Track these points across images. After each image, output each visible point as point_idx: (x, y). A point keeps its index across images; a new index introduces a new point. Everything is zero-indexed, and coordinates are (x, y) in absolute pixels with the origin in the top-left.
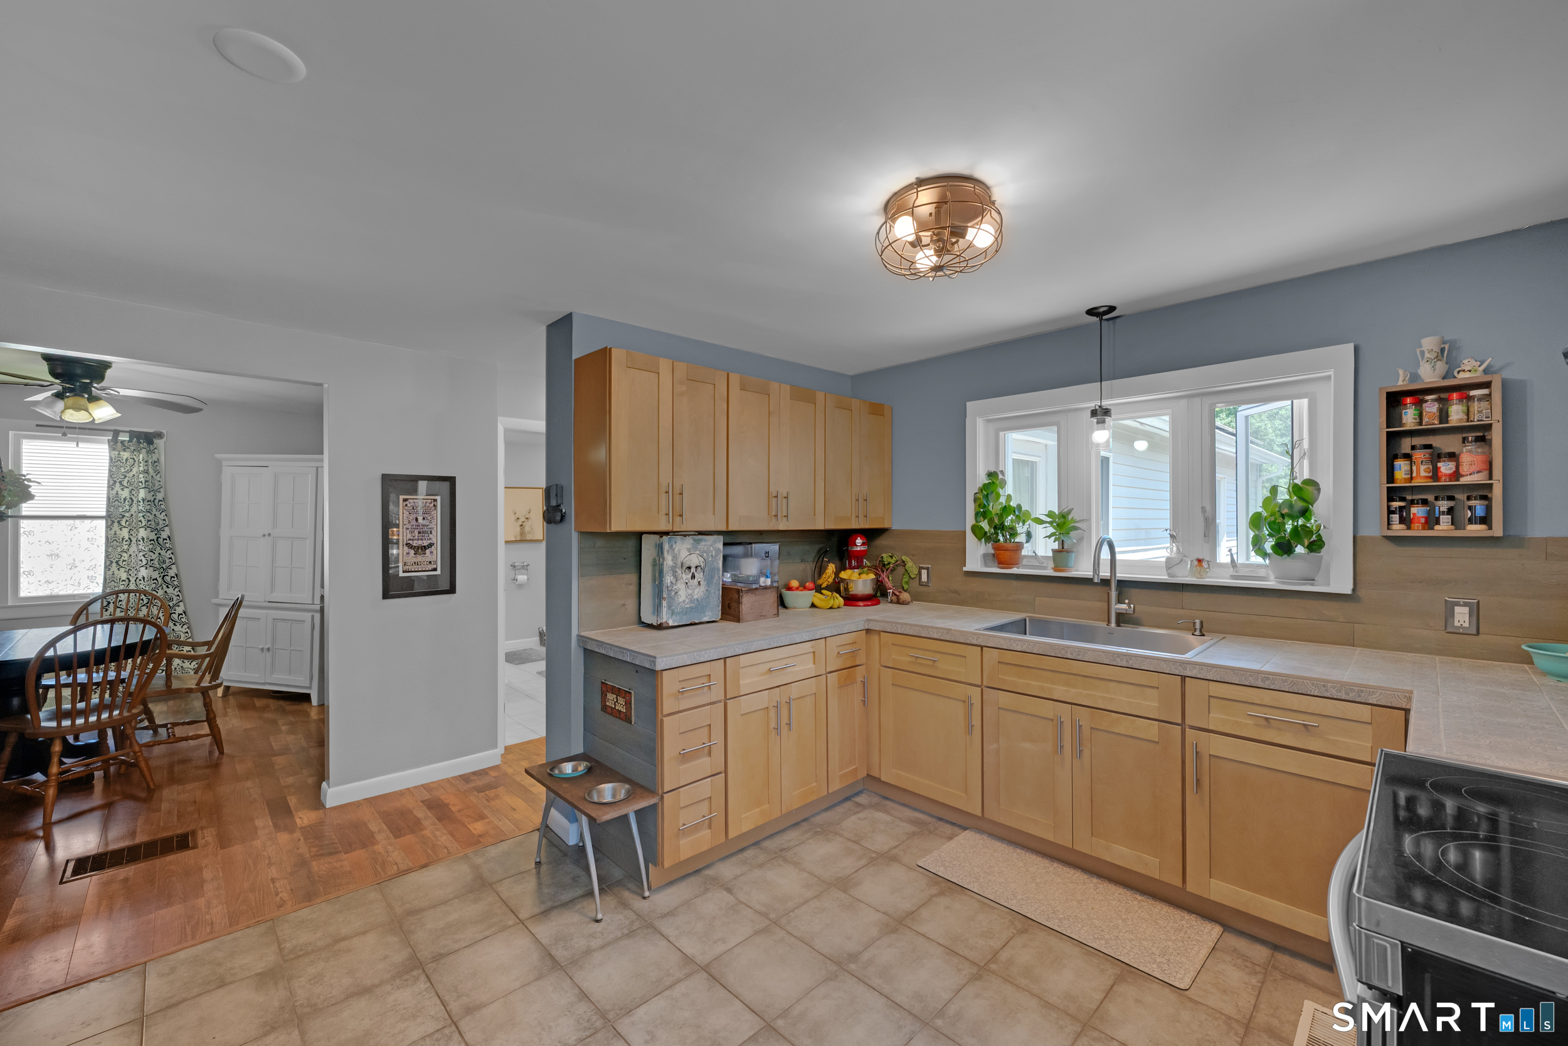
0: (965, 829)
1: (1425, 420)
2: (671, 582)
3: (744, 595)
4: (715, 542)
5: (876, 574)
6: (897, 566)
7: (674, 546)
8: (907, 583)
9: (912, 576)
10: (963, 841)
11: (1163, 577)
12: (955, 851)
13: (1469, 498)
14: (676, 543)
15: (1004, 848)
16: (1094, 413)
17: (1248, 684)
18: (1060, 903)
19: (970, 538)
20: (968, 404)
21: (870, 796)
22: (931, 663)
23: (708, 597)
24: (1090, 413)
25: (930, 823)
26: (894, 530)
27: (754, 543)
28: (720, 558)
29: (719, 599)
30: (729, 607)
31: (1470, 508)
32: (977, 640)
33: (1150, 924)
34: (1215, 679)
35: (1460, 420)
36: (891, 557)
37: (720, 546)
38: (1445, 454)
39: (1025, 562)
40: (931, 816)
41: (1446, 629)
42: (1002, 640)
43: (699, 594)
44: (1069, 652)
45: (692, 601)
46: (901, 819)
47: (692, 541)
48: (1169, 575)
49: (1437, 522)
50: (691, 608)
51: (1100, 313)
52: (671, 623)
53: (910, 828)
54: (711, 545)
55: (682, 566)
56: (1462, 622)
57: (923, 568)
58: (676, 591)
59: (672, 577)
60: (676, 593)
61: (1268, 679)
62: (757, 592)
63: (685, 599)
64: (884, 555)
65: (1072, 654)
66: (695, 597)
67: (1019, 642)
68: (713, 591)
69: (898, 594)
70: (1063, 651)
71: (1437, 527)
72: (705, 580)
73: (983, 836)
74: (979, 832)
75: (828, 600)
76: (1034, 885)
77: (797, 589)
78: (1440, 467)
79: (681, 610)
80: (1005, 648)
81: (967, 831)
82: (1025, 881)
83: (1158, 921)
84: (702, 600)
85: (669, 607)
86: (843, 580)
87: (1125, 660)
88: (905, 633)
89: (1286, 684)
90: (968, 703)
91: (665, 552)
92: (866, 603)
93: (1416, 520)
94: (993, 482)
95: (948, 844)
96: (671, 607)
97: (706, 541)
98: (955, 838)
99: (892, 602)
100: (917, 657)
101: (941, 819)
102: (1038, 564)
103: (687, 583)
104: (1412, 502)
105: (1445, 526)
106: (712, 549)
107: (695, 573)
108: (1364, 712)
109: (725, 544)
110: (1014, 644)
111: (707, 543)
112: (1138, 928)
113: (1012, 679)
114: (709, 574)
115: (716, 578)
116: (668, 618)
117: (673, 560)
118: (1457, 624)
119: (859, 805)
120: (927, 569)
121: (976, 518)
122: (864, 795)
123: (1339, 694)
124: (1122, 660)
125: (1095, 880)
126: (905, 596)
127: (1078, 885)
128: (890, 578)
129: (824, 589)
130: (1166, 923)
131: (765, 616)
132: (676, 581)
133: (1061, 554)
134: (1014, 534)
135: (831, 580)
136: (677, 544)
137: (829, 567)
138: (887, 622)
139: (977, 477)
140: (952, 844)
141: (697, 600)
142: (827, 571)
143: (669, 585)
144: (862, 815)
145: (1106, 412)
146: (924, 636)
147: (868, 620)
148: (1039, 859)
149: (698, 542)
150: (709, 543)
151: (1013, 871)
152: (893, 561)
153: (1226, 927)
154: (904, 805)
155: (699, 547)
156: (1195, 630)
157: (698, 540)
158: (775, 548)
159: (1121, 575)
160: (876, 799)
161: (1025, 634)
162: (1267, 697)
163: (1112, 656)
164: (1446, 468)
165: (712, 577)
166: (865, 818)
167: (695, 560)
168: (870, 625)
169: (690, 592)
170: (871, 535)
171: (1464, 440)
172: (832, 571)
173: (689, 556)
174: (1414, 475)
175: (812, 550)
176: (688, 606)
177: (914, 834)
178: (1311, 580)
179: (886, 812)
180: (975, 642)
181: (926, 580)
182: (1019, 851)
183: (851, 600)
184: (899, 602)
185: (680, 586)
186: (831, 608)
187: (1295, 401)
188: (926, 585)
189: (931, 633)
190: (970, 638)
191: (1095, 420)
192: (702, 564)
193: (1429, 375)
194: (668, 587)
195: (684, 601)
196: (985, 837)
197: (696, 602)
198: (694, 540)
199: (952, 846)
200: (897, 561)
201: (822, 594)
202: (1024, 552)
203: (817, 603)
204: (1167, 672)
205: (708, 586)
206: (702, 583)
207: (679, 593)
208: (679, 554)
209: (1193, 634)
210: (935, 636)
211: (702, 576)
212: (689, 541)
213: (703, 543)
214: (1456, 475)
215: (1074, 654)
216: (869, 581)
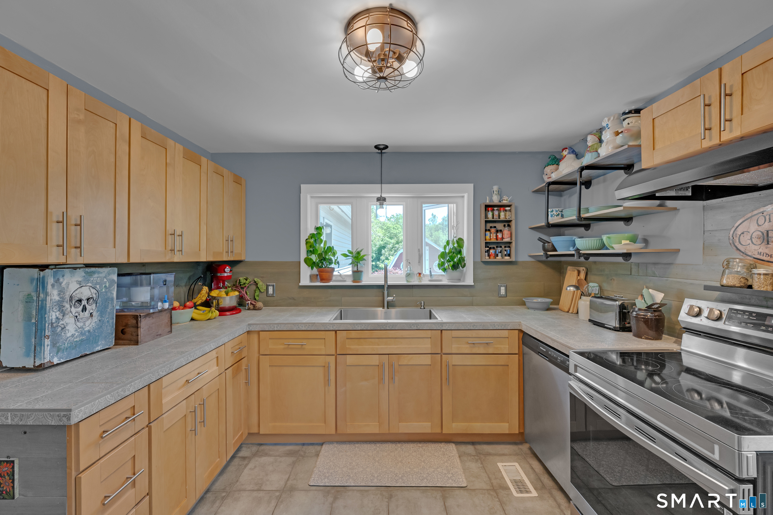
0: (322, 444)
1: (495, 217)
2: (57, 318)
3: (143, 320)
4: (109, 274)
5: (240, 292)
6: (250, 285)
7: (61, 280)
8: (258, 296)
9: (262, 291)
10: (326, 454)
11: (404, 282)
12: (326, 463)
13: (505, 247)
14: (63, 276)
15: (349, 447)
16: (378, 199)
17: (468, 329)
18: (395, 467)
19: (303, 266)
20: (302, 186)
21: (249, 448)
22: (300, 347)
23: (101, 327)
24: (376, 200)
25: (299, 450)
26: (246, 261)
27: (153, 273)
28: (114, 288)
29: (113, 327)
30: (123, 332)
31: (505, 250)
32: (333, 327)
33: (433, 457)
34: (455, 329)
35: (503, 218)
36: (246, 280)
37: (115, 277)
38: (499, 230)
39: (334, 278)
40: (297, 444)
41: (498, 295)
42: (349, 325)
43: (91, 326)
44: (388, 326)
45: (82, 334)
46: (279, 456)
47: (83, 274)
48: (407, 281)
49: (497, 256)
50: (82, 341)
51: (381, 148)
52: (56, 361)
53: (290, 460)
54: (105, 277)
55: (71, 300)
56: (503, 293)
57: (269, 285)
58: (63, 326)
59: (58, 313)
60: (62, 329)
61: (475, 325)
62: (154, 316)
63: (74, 333)
64: (241, 279)
65: (389, 327)
66: (87, 329)
67: (359, 325)
68: (106, 320)
69: (254, 303)
70: (384, 326)
71: (497, 258)
72: (98, 311)
73: (334, 445)
74: (330, 443)
75: (207, 314)
76: (377, 463)
77: (179, 309)
78: (498, 235)
79: (69, 345)
80: (351, 329)
81: (324, 446)
82: (372, 464)
83: (435, 454)
84: (94, 331)
85: (54, 344)
86: (214, 298)
87: (416, 326)
88: (280, 329)
89: (481, 326)
90: (326, 367)
91: (49, 287)
92: (231, 313)
93: (492, 255)
94: (319, 233)
95: (319, 460)
96: (56, 344)
97: (99, 273)
98: (320, 454)
99: (249, 309)
100: (289, 344)
101: (303, 444)
102: (342, 279)
103: (76, 317)
104: (490, 248)
105: (499, 258)
106: (105, 280)
107: (87, 306)
108: (505, 333)
109: (119, 275)
110: (356, 327)
111: (101, 275)
112: (431, 463)
113: (354, 347)
114: (102, 304)
115: (110, 307)
116: (53, 357)
117: (59, 294)
118: (502, 294)
119: (244, 458)
120: (273, 286)
121: (307, 254)
122: (244, 449)
123: (499, 327)
124: (414, 326)
125: (399, 445)
126: (259, 304)
127: (395, 452)
128: (248, 294)
129: (199, 305)
130: (438, 453)
131: (160, 335)
132: (63, 316)
133: (357, 274)
134: (331, 263)
135: (204, 299)
136: (65, 277)
137: (204, 289)
138: (265, 324)
139: (308, 229)
140: (321, 460)
141: (89, 331)
142: (202, 292)
143: (54, 321)
144: (251, 465)
145: (384, 199)
146: (295, 329)
147: (249, 325)
148: (369, 445)
149: (91, 274)
150: (103, 275)
151: (362, 460)
152: (247, 282)
153: (457, 443)
154: (276, 444)
155: (92, 279)
156: (421, 306)
157: (91, 272)
158: (170, 278)
159: (390, 282)
160: (255, 449)
161: (341, 320)
162: (474, 334)
163: (410, 325)
164: (500, 235)
165: (106, 307)
166: (255, 467)
167: (86, 292)
168: (251, 328)
169: (79, 324)
170: (233, 264)
171: (504, 226)
172: (206, 291)
173: (80, 289)
174: (492, 238)
175: (185, 277)
176: (78, 339)
177: (294, 463)
178: (459, 280)
179: (266, 455)
180: (331, 329)
181: (272, 293)
182: (357, 445)
183: (223, 311)
184: (255, 308)
185: (69, 320)
186: (209, 319)
187: (449, 205)
188: (272, 296)
189: (301, 327)
190: (328, 327)
191: (378, 203)
192: (94, 296)
193: (495, 200)
194: (52, 324)
195: (73, 336)
196: (335, 445)
197: (87, 334)
198: (86, 273)
199: (322, 460)
200: (250, 282)
201: (197, 309)
202: (335, 273)
203: (195, 316)
204: (435, 329)
205: (101, 316)
206: (94, 314)
207: (67, 328)
208: (68, 287)
209: (421, 308)
210: (303, 329)
211: (94, 308)
212: (80, 274)
213: (96, 275)
214: (502, 238)
215: (390, 327)
216: (234, 297)
